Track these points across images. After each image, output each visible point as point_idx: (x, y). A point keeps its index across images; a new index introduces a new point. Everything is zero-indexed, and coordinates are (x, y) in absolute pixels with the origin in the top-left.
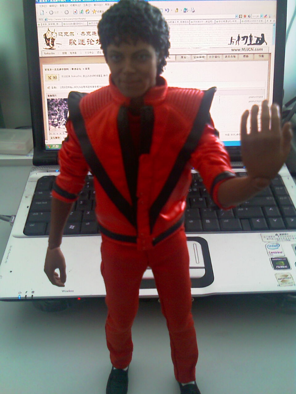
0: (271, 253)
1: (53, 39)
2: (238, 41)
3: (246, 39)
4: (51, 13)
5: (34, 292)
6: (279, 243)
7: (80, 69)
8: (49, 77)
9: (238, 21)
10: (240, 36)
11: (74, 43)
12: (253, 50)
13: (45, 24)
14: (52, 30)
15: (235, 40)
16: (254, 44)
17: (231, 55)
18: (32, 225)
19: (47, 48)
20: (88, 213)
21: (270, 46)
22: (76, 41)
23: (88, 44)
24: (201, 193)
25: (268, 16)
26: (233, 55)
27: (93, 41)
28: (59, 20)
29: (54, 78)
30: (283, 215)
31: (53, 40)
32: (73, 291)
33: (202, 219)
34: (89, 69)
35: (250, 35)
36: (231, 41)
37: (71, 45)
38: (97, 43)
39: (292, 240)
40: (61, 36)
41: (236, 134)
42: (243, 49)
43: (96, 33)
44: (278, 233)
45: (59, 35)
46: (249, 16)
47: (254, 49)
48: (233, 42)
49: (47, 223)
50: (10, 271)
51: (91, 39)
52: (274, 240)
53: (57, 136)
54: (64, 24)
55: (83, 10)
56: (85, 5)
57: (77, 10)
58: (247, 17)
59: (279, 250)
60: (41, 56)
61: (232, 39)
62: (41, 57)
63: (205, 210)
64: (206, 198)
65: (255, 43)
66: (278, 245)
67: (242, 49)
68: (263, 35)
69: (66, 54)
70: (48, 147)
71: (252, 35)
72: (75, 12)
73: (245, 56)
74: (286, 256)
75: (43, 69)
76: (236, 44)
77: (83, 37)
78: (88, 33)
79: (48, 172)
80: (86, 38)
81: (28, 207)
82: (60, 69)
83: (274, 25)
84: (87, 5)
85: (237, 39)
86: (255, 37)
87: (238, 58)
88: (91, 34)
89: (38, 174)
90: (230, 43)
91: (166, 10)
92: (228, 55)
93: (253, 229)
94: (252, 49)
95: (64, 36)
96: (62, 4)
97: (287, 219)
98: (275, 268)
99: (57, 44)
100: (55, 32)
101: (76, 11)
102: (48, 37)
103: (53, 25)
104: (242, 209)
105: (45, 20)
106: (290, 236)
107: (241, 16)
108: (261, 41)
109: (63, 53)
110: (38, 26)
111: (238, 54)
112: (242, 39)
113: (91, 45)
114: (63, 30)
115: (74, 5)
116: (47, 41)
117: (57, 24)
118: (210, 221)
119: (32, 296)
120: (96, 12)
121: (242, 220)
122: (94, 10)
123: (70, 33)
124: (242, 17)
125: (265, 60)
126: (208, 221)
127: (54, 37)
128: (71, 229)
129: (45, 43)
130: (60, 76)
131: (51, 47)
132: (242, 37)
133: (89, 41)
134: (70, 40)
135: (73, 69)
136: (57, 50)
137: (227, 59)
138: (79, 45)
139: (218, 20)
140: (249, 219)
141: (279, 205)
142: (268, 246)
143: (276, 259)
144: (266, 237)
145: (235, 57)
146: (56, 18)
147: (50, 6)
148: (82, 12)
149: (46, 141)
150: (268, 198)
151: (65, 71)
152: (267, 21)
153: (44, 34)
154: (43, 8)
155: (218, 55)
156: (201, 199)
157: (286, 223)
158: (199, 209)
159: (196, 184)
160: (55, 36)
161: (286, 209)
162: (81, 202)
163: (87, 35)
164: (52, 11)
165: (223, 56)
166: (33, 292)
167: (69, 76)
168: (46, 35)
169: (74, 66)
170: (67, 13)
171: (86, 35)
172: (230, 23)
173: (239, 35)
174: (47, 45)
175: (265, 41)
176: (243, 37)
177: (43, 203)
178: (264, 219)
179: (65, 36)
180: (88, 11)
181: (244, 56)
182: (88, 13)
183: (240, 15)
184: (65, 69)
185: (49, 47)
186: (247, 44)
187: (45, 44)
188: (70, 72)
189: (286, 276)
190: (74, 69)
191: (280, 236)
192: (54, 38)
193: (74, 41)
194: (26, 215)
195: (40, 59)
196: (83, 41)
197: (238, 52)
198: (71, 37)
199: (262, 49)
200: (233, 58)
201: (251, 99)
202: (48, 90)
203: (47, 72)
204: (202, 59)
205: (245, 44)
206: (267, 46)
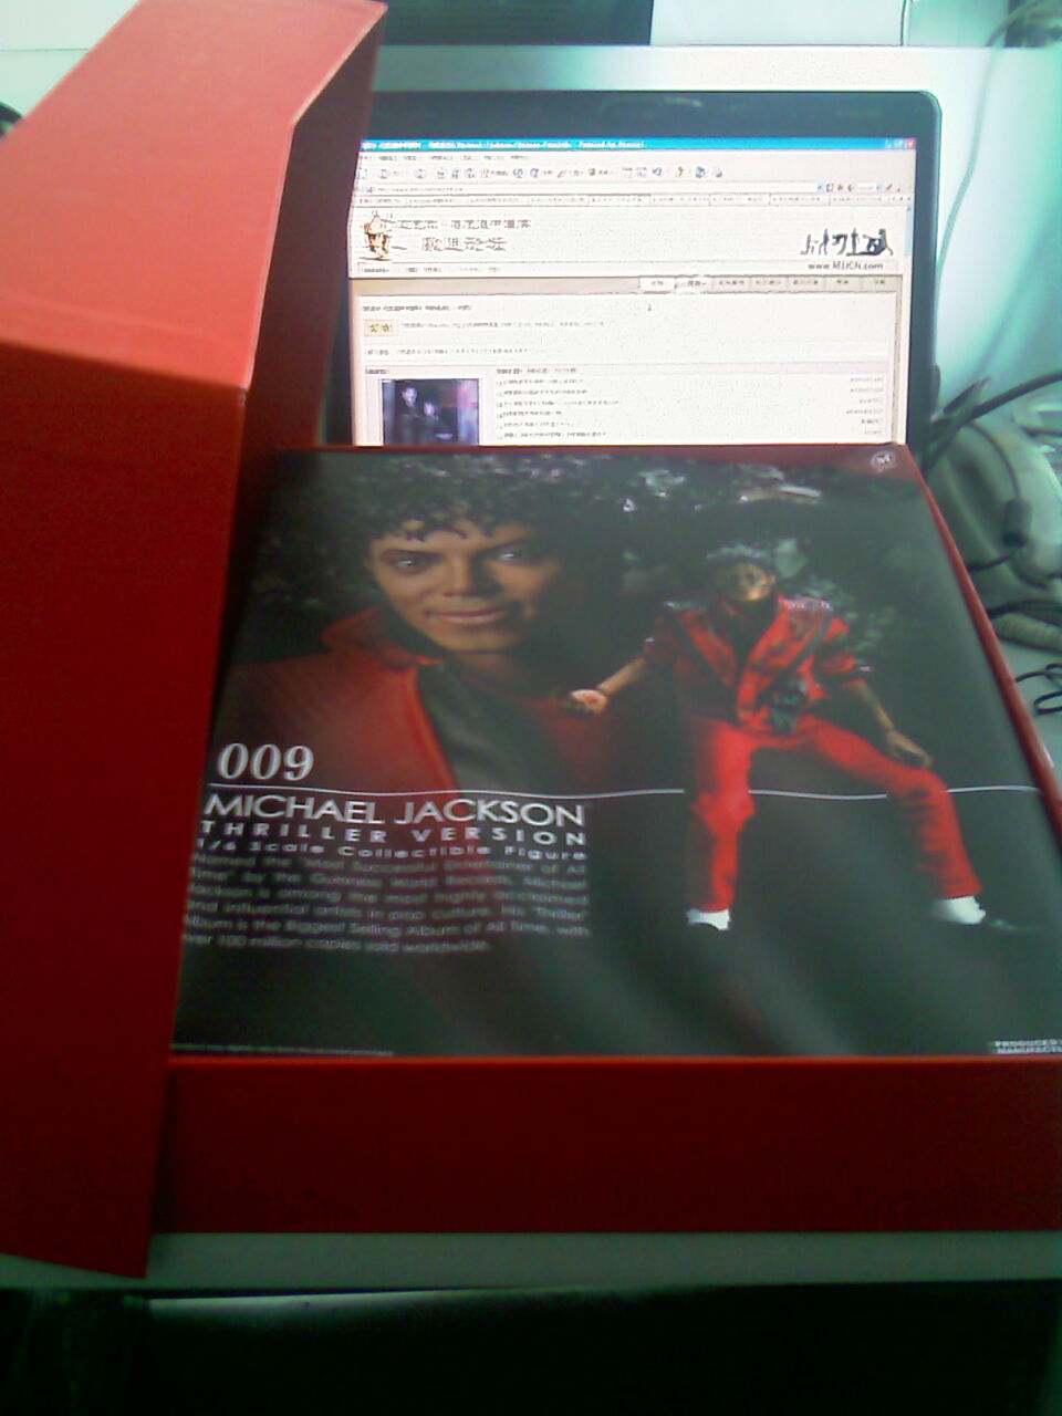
2: (823, 246)
3: (842, 240)
4: (383, 175)
7: (446, 309)
8: (373, 326)
9: (825, 197)
10: (828, 233)
12: (859, 267)
15: (818, 242)
16: (861, 254)
17: (806, 278)
21: (899, 259)
25: (894, 188)
26: (812, 279)
28: (401, 194)
29: (385, 328)
34: (466, 308)
35: (853, 232)
36: (808, 247)
40: (403, 229)
42: (836, 265)
43: (486, 224)
45: (399, 226)
46: (849, 188)
47: (862, 266)
48: (813, 248)
51: (476, 238)
55: (458, 170)
56: (464, 157)
58: (845, 188)
60: (354, 276)
61: (811, 240)
62: (352, 279)
65: (865, 250)
67: (834, 264)
68: (882, 232)
69: (414, 271)
71: (857, 232)
72: (442, 174)
73: (841, 280)
75: (358, 307)
76: (820, 252)
77: (455, 233)
78: (469, 222)
80: (463, 234)
82: (398, 308)
83: (909, 209)
84: (467, 157)
85: (821, 240)
86: (865, 236)
87: (824, 285)
88: (475, 224)
90: (805, 250)
91: (654, 171)
92: (799, 279)
94: (856, 264)
95: (412, 229)
96: (411, 154)
100: (392, 220)
101: (442, 171)
103: (387, 204)
105: (369, 193)
107: (830, 188)
108: (877, 247)
109: (407, 270)
111: (825, 276)
112: (835, 241)
113: (476, 251)
115: (437, 158)
117: (399, 200)
120: (490, 175)
122: (485, 170)
123: (428, 223)
124: (832, 190)
125: (887, 292)
130: (401, 326)
134: (427, 240)
137: (799, 286)
138: (447, 251)
139: (777, 197)
145: (816, 282)
146: (395, 187)
147: (382, 160)
148: (456, 174)
151: (411, 312)
152: (893, 199)
154: (366, 164)
155: (776, 278)
163: (465, 228)
164: (385, 172)
165: (787, 281)
167: (420, 325)
169: (436, 301)
170: (420, 175)
171: (462, 228)
172: (804, 202)
173: (826, 231)
175: (886, 246)
176: (836, 235)
179: (414, 229)
181: (839, 281)
182: (471, 175)
183: (828, 186)
184: (409, 308)
186: (845, 252)
188: (421, 315)
190: (431, 308)
193: (436, 242)
195: (355, 287)
196: (456, 241)
197: (823, 271)
198: (429, 233)
199: (880, 266)
200: (813, 287)
201: (855, 385)
202: (369, 357)
203: (369, 314)
204: (738, 287)
205: (841, 252)
206: (891, 258)
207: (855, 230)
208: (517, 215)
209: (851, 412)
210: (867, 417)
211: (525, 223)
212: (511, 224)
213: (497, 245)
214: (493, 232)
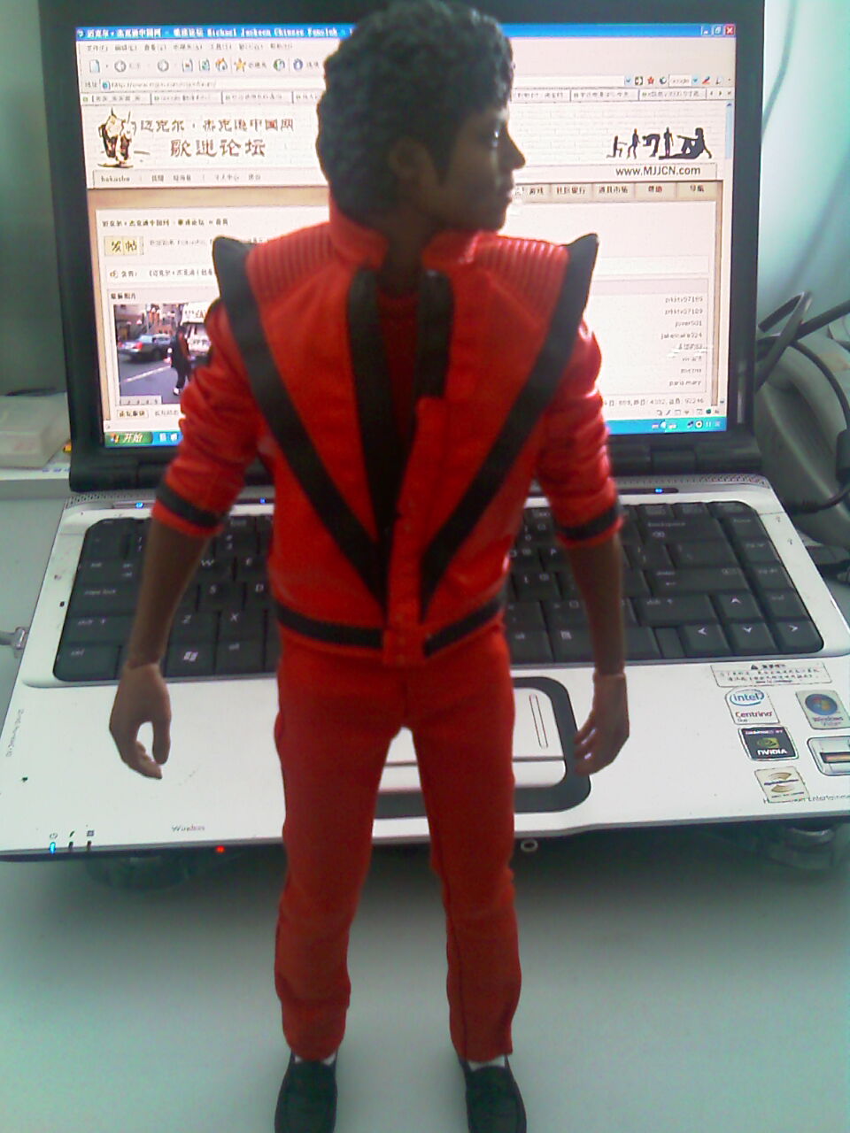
0: (742, 715)
1: (125, 141)
2: (632, 148)
3: (653, 142)
4: (119, 67)
5: (93, 832)
6: (762, 689)
7: (201, 223)
8: (115, 243)
9: (633, 93)
10: (638, 133)
11: (184, 149)
12: (674, 172)
13: (102, 99)
14: (121, 113)
15: (626, 144)
16: (676, 156)
17: (614, 186)
18: (77, 653)
19: (109, 164)
20: (235, 617)
21: (719, 162)
22: (188, 145)
23: (224, 153)
24: (542, 559)
25: (713, 80)
26: (620, 186)
27: (238, 146)
28: (142, 88)
29: (129, 246)
30: (768, 616)
31: (126, 143)
32: (203, 829)
33: (550, 628)
34: (225, 222)
35: (665, 131)
36: (615, 148)
37: (177, 156)
38: (247, 152)
39: (796, 680)
40: (147, 131)
41: (632, 402)
42: (648, 170)
43: (245, 124)
44: (759, 664)
45: (142, 128)
46: (661, 81)
47: (677, 171)
48: (621, 150)
49: (120, 647)
50: (21, 778)
51: (232, 141)
52: (748, 683)
53: (138, 408)
54: (157, 99)
55: (208, 61)
56: (215, 46)
57: (191, 61)
58: (657, 82)
59: (764, 706)
60: (92, 187)
61: (619, 141)
62: (90, 189)
63: (557, 606)
64: (557, 574)
65: (680, 152)
66: (760, 695)
67: (645, 168)
68: (699, 132)
69: (162, 180)
70: (112, 439)
71: (670, 132)
72: (187, 66)
73: (653, 187)
74: (782, 724)
75: (98, 221)
76: (629, 155)
77: (208, 135)
78: (224, 123)
79: (113, 508)
80: (217, 136)
81: (62, 604)
82: (146, 223)
83: (729, 105)
84: (219, 46)
85: (630, 143)
86: (679, 137)
87: (634, 192)
88: (231, 125)
89: (85, 515)
90: (612, 154)
92: (606, 186)
93: (689, 653)
94: (670, 168)
95: (155, 131)
96: (150, 43)
97: (781, 626)
98: (755, 756)
99: (136, 152)
100: (131, 120)
101: (188, 62)
102: (110, 135)
103: (124, 102)
104: (657, 602)
105: (104, 86)
106: (790, 671)
107: (640, 81)
108: (695, 147)
109: (154, 178)
110: (82, 103)
111: (635, 182)
112: (645, 142)
113: (233, 157)
114: (154, 115)
115: (183, 47)
116: (109, 145)
117: (137, 98)
118: (571, 634)
119: (89, 843)
120: (246, 67)
121: (658, 630)
122: (240, 61)
123: (173, 123)
124: (642, 84)
125: (706, 200)
126: (566, 635)
127: (128, 132)
128: (187, 662)
129: (104, 149)
130: (147, 243)
131: (120, 163)
132: (644, 138)
133: (226, 144)
134: (173, 143)
135: (180, 222)
136: (137, 170)
137: (605, 195)
138: (199, 156)
139: (579, 92)
140: (677, 627)
141: (755, 588)
142: (733, 699)
143: (755, 733)
144: (726, 675)
145: (624, 190)
146: (135, 82)
147: (117, 48)
148: (205, 66)
149: (105, 423)
150: (726, 572)
151: (159, 227)
152: (712, 93)
153: (100, 125)
154: (97, 55)
155: (579, 186)
156: (544, 577)
157: (777, 638)
158: (541, 602)
159: (528, 538)
160: (132, 131)
161: (775, 599)
162: (213, 589)
163: (220, 130)
164: (122, 63)
165: (593, 189)
166: (90, 833)
167: (171, 242)
168: (107, 128)
169: (186, 214)
170: (163, 67)
171: (216, 130)
172: (610, 98)
173: (636, 131)
174: (109, 156)
175: (705, 147)
176: (647, 135)
177: (105, 592)
178: (719, 628)
179: (158, 130)
180: (222, 64)
181: (651, 188)
182: (224, 68)
183: (637, 78)
184: (159, 223)
185: (113, 161)
186: (658, 155)
187: (103, 152)
188: (173, 231)
189: (785, 776)
190: (184, 223)
191: (762, 672)
192: (128, 137)
193: (185, 145)
194: (58, 627)
195: (90, 195)
196: (209, 145)
197: (632, 177)
198: (175, 135)
199: (697, 170)
200: (622, 195)
201: (672, 305)
202: (112, 279)
203: (109, 230)
204: (537, 195)
205: (654, 155)
206: (710, 160)
207: (668, 130)
208: (278, 114)
209: (666, 337)
210: (686, 341)
211: (288, 123)
212: (272, 125)
213: (256, 148)
214: (252, 134)
